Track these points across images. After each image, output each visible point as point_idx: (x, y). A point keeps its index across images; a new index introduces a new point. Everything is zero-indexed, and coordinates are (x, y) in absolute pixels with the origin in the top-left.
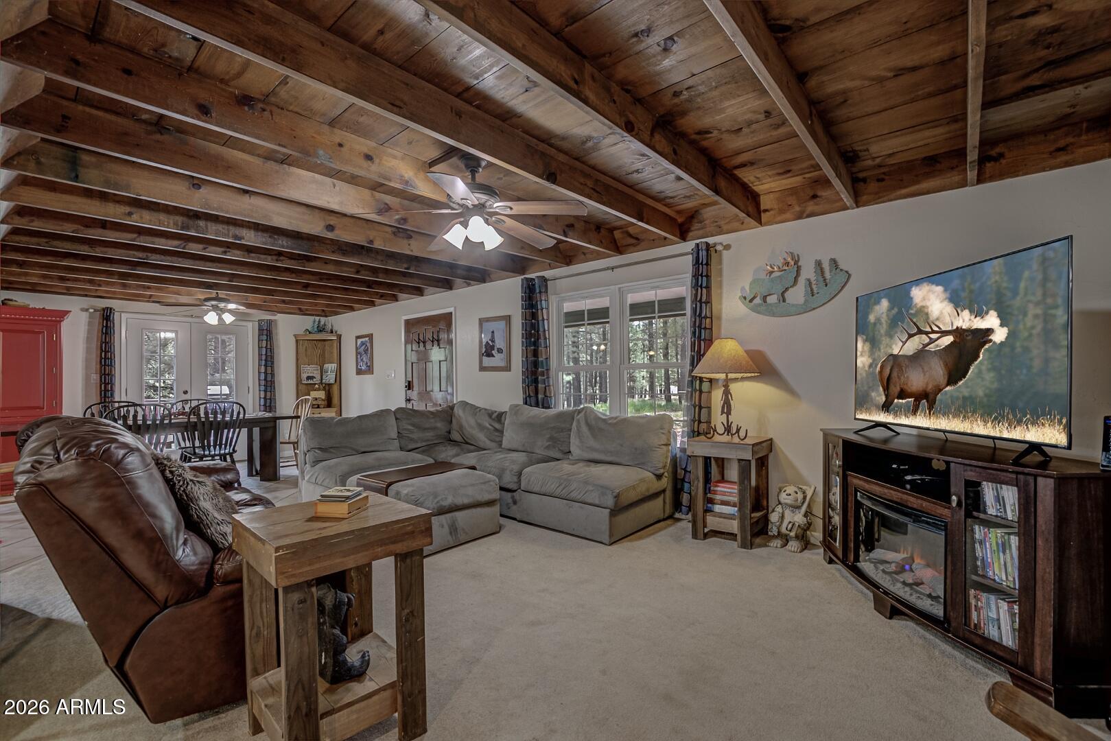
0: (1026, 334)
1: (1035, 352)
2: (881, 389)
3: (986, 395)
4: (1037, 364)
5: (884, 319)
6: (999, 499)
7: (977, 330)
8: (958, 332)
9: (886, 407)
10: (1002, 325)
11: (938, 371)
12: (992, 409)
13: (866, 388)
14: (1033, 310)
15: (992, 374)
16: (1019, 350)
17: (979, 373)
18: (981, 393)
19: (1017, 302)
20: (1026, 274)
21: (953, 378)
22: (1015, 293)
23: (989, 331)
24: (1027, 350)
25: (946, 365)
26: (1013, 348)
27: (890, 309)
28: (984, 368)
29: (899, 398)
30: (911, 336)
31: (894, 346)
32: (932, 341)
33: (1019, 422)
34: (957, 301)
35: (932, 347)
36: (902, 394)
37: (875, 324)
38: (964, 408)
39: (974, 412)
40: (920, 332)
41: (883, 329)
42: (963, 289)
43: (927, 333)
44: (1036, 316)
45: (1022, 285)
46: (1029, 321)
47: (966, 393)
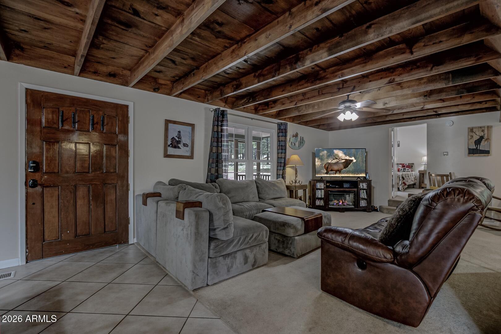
0: (359, 161)
1: (361, 164)
2: (325, 169)
3: (352, 170)
4: (361, 165)
5: (325, 155)
6: (363, 186)
7: (350, 160)
8: (346, 160)
9: (327, 173)
10: (355, 159)
11: (342, 166)
12: (353, 172)
13: (319, 169)
14: (360, 158)
15: (353, 167)
16: (358, 163)
17: (351, 167)
18: (351, 170)
19: (358, 156)
20: (359, 152)
21: (345, 168)
22: (357, 155)
23: (353, 160)
24: (359, 163)
25: (343, 165)
26: (357, 163)
27: (327, 153)
28: (352, 166)
29: (331, 171)
30: (334, 159)
31: (329, 161)
32: (340, 161)
33: (358, 174)
34: (346, 154)
35: (340, 162)
36: (332, 170)
37: (322, 156)
38: (348, 172)
39: (350, 173)
40: (336, 159)
41: (325, 157)
42: (347, 152)
43: (338, 159)
44: (361, 159)
45: (358, 154)
46: (360, 159)
47: (348, 170)
